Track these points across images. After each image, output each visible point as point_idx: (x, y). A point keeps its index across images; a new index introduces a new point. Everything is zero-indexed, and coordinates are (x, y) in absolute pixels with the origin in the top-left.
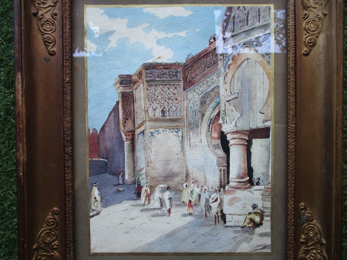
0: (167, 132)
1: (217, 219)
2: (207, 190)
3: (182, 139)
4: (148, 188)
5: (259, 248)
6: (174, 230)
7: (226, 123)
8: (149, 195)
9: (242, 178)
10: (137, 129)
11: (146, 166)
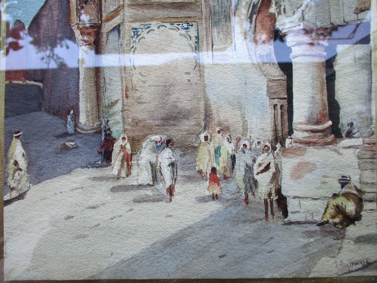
0: (167, 29)
1: (269, 207)
2: (248, 147)
3: (196, 42)
4: (126, 141)
5: (355, 267)
6: (181, 231)
7: (285, 12)
8: (129, 157)
9: (318, 123)
10: (105, 21)
11: (123, 97)
